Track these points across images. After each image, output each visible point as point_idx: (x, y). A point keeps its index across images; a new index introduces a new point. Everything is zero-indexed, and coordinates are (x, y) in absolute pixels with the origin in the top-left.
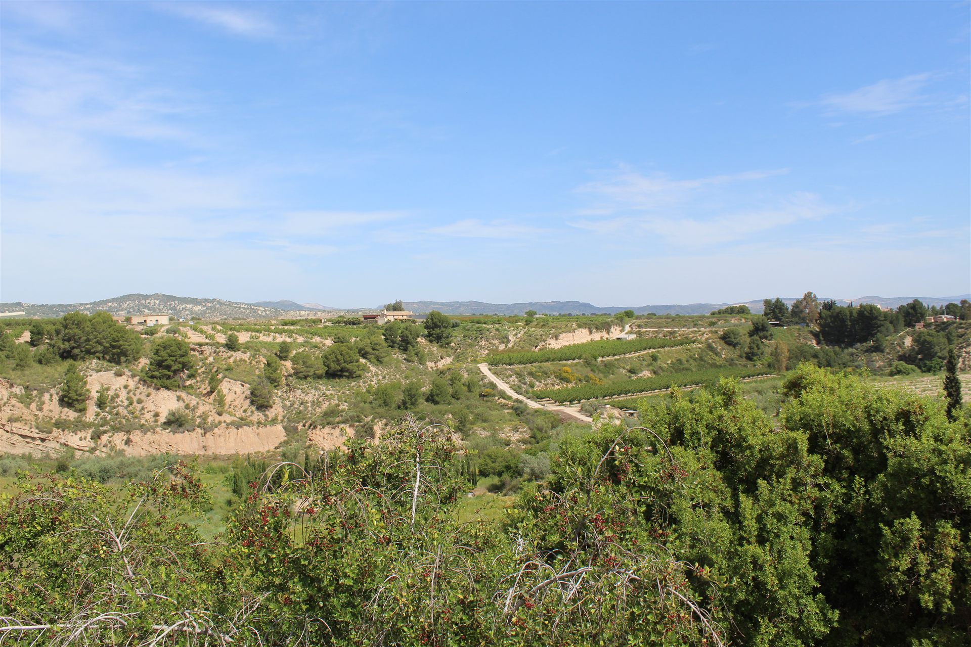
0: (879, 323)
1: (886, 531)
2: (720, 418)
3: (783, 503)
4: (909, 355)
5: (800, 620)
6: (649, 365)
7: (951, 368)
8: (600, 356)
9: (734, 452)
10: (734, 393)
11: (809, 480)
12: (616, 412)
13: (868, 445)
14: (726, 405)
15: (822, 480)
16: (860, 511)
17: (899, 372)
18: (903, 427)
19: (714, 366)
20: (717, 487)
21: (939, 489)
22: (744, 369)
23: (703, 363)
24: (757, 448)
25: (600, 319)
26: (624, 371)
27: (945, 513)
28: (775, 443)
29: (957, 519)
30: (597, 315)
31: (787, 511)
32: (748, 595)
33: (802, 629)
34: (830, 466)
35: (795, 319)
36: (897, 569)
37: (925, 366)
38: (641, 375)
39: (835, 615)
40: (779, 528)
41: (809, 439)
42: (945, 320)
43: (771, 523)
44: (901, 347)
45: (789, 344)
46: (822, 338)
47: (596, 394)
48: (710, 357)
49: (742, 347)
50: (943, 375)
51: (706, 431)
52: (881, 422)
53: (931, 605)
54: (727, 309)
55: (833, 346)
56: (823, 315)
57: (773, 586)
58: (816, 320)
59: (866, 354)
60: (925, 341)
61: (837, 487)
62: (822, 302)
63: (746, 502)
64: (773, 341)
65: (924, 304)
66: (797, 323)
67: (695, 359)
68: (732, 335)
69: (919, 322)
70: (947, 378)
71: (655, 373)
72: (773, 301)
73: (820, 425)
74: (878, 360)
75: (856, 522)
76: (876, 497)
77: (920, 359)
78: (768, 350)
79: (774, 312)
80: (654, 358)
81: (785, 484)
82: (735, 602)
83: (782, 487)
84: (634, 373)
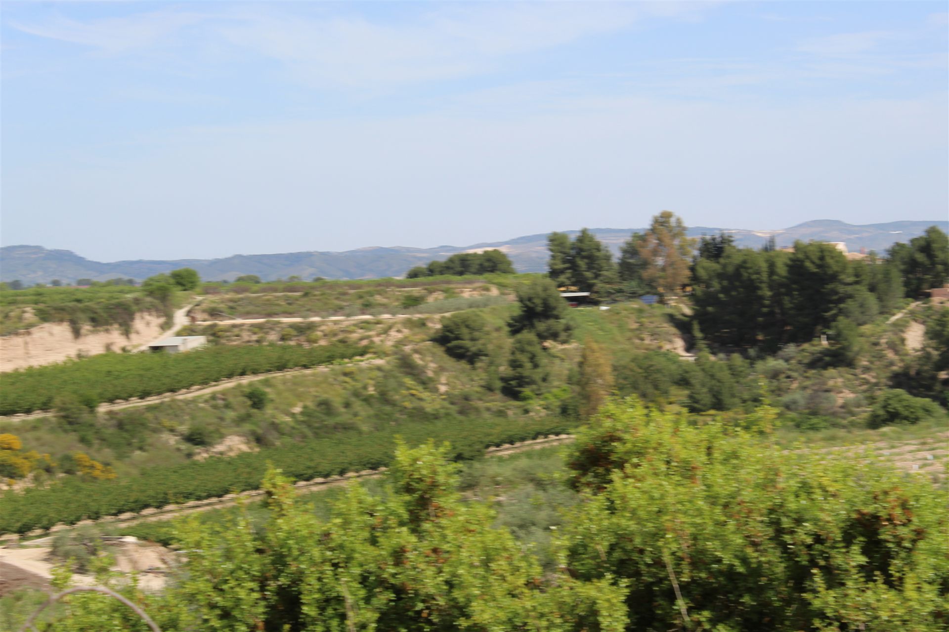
0: (842, 289)
2: (399, 555)
4: (918, 373)
6: (241, 420)
8: (103, 399)
10: (434, 485)
12: (150, 556)
13: (781, 609)
14: (414, 521)
17: (892, 417)
18: (863, 559)
19: (418, 415)
22: (498, 420)
23: (388, 408)
25: (104, 295)
26: (173, 440)
35: (631, 285)
38: (220, 448)
41: (631, 601)
44: (897, 352)
45: (614, 352)
46: (698, 334)
47: (94, 507)
48: (406, 392)
49: (491, 363)
51: (362, 593)
52: (809, 547)
54: (451, 260)
55: (729, 352)
56: (702, 273)
58: (684, 286)
59: (812, 371)
62: (698, 237)
64: (572, 346)
66: (634, 295)
67: (367, 400)
68: (465, 330)
69: (940, 284)
71: (259, 440)
72: (573, 238)
73: (659, 563)
74: (841, 388)
77: (945, 382)
78: (559, 369)
79: (574, 267)
80: (256, 400)
84: (202, 443)
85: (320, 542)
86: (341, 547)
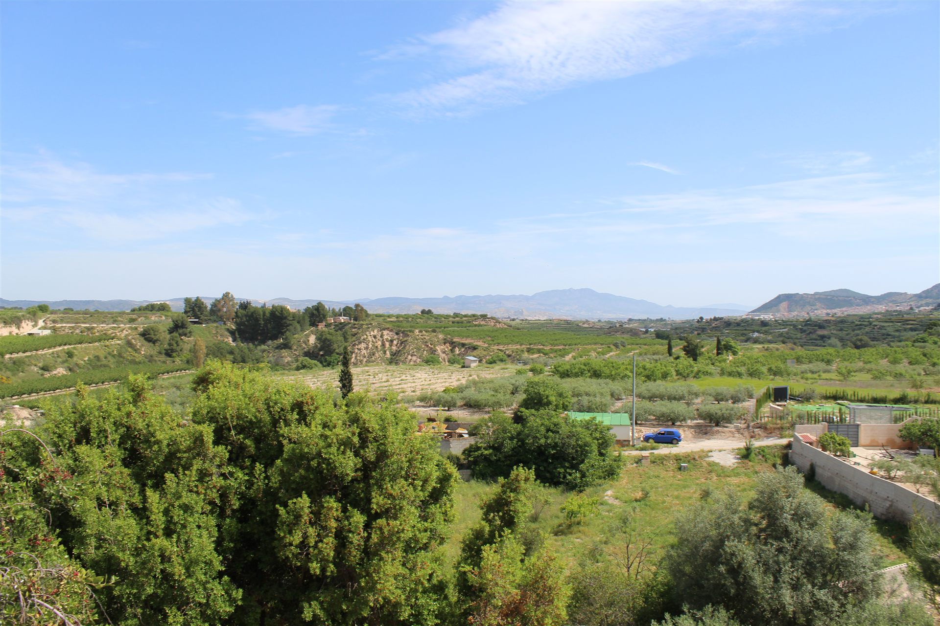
0: (288, 322)
1: (282, 511)
2: (129, 414)
3: (189, 494)
4: (313, 352)
5: (207, 605)
6: (63, 362)
7: (346, 363)
8: (7, 353)
9: (143, 448)
10: (143, 389)
11: (214, 470)
12: (25, 413)
13: (268, 434)
14: (135, 402)
15: (226, 470)
16: (260, 495)
17: (304, 367)
18: (297, 417)
19: (134, 362)
20: (124, 484)
21: (324, 469)
22: (163, 365)
23: (122, 359)
24: (165, 442)
25: (10, 313)
26: (36, 369)
27: (330, 490)
28: (182, 437)
29: (339, 494)
30: (5, 309)
31: (192, 502)
32: (156, 588)
33: (209, 612)
34: (234, 456)
35: (213, 318)
36: (291, 544)
37: (326, 361)
38: (55, 372)
39: (239, 594)
40: (185, 519)
41: (214, 431)
42: (342, 321)
43: (177, 514)
44: (306, 345)
45: (206, 341)
46: (237, 336)
48: (129, 353)
49: (161, 344)
50: (340, 368)
51: (114, 428)
52: (279, 412)
53: (318, 572)
54: (148, 306)
55: (248, 343)
56: (239, 314)
57: (180, 576)
58: (233, 319)
59: (277, 350)
60: (326, 339)
61: (240, 475)
62: (239, 302)
63: (153, 496)
64: (192, 338)
65: (326, 306)
66: (215, 321)
67: (114, 356)
68: (152, 332)
69: (322, 322)
70: (342, 371)
71: (70, 370)
72: (193, 300)
73: (225, 418)
74: (287, 356)
75: (257, 506)
76: (274, 481)
77: (322, 355)
78: (187, 347)
79: (193, 310)
80: (70, 355)
81: (190, 476)
82: (143, 597)
83: (187, 479)
84: (48, 370)
85: (98, 410)
86: (106, 411)
